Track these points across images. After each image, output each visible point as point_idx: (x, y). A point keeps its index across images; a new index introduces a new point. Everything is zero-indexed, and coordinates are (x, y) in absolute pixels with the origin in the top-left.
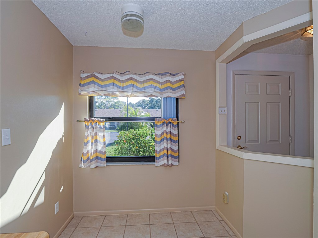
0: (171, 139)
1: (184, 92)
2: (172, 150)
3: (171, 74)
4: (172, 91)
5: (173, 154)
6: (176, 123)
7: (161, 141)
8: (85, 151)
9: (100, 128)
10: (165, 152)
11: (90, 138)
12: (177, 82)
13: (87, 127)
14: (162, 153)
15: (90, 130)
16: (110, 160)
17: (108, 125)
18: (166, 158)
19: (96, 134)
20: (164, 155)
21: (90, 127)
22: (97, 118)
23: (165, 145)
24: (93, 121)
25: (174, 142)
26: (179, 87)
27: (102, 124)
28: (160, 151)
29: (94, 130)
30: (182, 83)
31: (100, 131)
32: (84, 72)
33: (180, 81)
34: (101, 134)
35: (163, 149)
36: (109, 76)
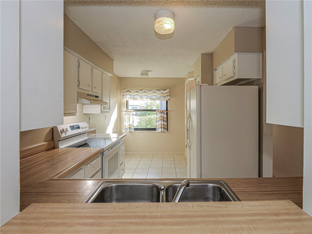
0: (163, 120)
1: (169, 98)
2: (164, 125)
3: (163, 89)
4: (163, 98)
5: (164, 127)
6: (166, 112)
7: (159, 121)
8: (125, 125)
9: (131, 114)
10: (160, 126)
11: (127, 119)
12: (166, 93)
13: (126, 114)
14: (159, 127)
15: (127, 116)
16: (136, 129)
17: (134, 113)
18: (161, 128)
19: (130, 117)
20: (160, 128)
21: (127, 114)
22: (130, 110)
23: (160, 122)
24: (128, 111)
25: (165, 121)
26: (167, 96)
27: (132, 113)
28: (158, 125)
29: (129, 115)
30: (169, 94)
31: (131, 116)
32: (124, 90)
33: (168, 93)
34: (131, 117)
35: (160, 124)
36: (135, 91)
